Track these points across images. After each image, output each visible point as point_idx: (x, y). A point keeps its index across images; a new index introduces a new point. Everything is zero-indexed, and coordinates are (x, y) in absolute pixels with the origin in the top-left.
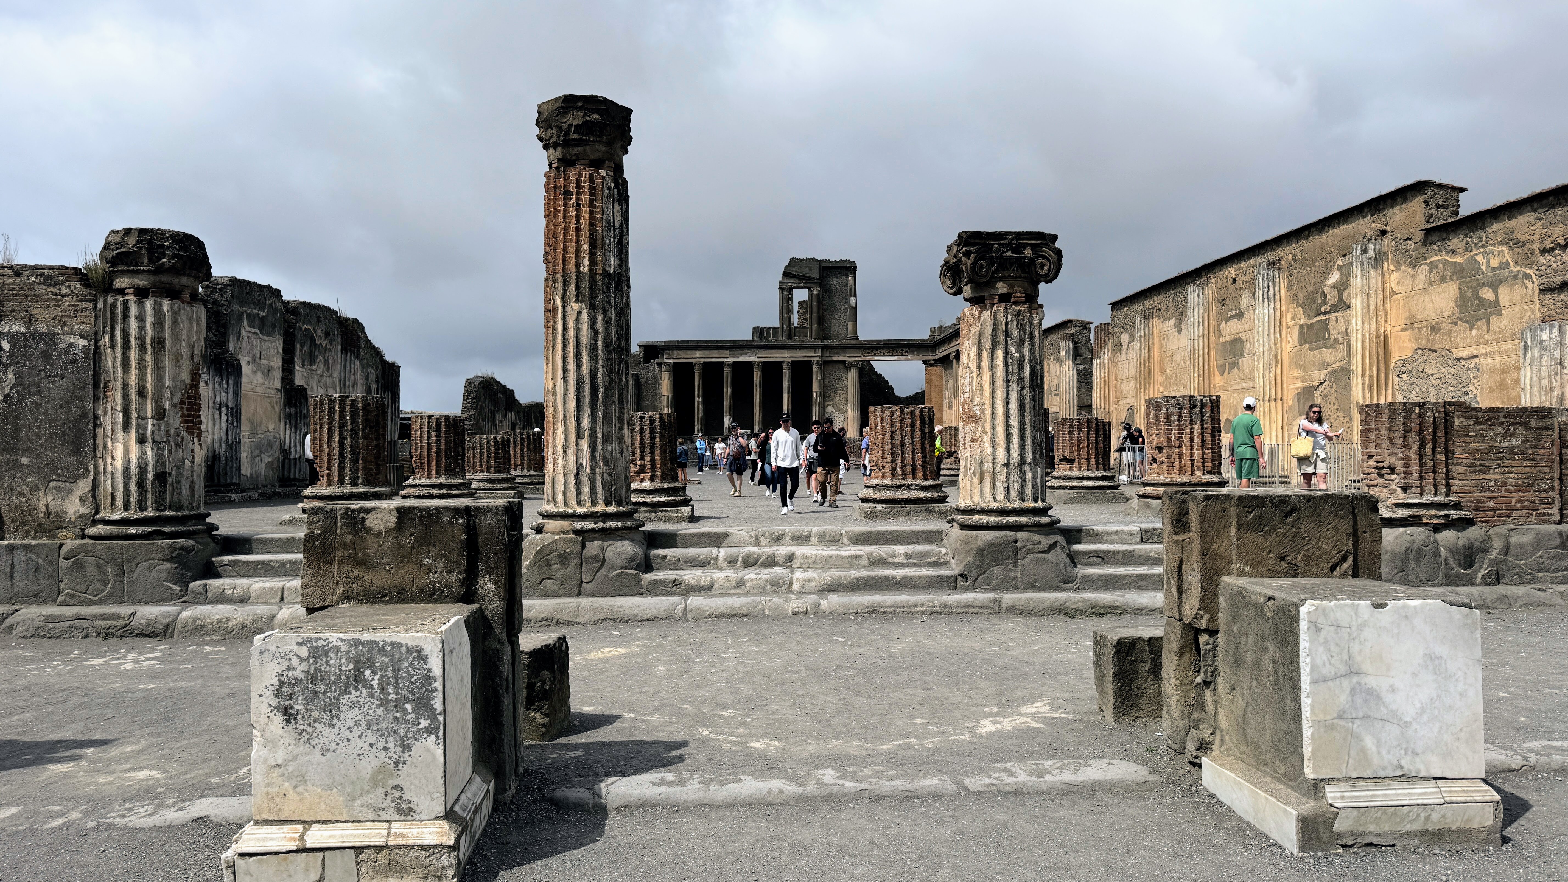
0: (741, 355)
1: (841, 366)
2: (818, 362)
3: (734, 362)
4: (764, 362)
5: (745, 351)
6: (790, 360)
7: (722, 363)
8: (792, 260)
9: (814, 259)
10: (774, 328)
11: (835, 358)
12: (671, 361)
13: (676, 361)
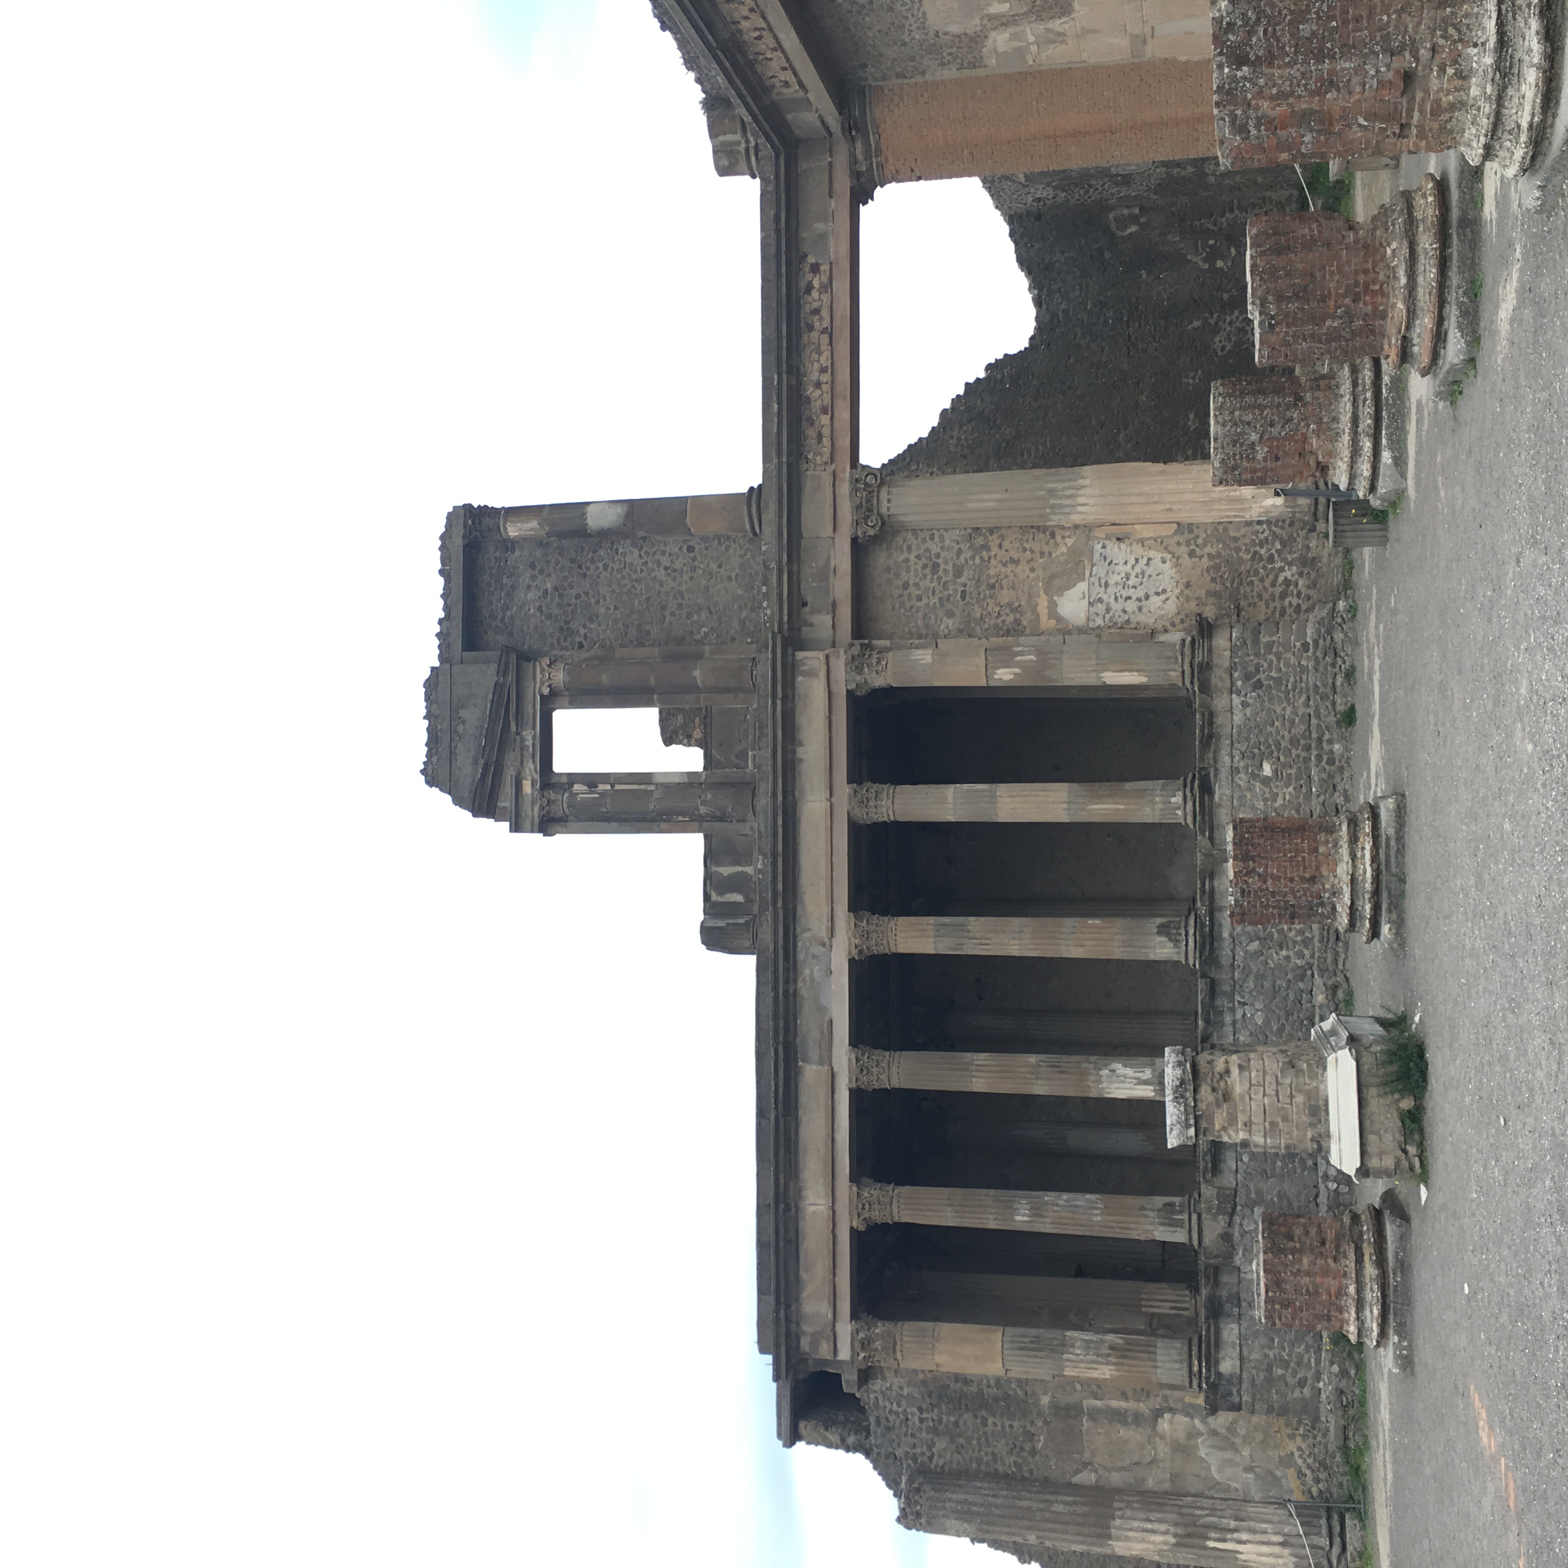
0: (822, 1010)
1: (880, 559)
2: (856, 663)
3: (856, 1040)
4: (855, 906)
5: (804, 990)
6: (844, 789)
7: (857, 1095)
8: (432, 776)
9: (432, 685)
10: (710, 857)
11: (842, 587)
12: (845, 1329)
13: (845, 1306)
